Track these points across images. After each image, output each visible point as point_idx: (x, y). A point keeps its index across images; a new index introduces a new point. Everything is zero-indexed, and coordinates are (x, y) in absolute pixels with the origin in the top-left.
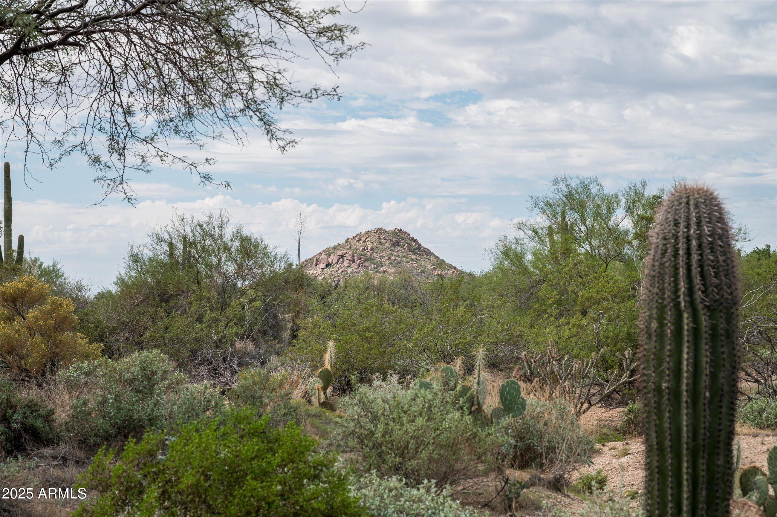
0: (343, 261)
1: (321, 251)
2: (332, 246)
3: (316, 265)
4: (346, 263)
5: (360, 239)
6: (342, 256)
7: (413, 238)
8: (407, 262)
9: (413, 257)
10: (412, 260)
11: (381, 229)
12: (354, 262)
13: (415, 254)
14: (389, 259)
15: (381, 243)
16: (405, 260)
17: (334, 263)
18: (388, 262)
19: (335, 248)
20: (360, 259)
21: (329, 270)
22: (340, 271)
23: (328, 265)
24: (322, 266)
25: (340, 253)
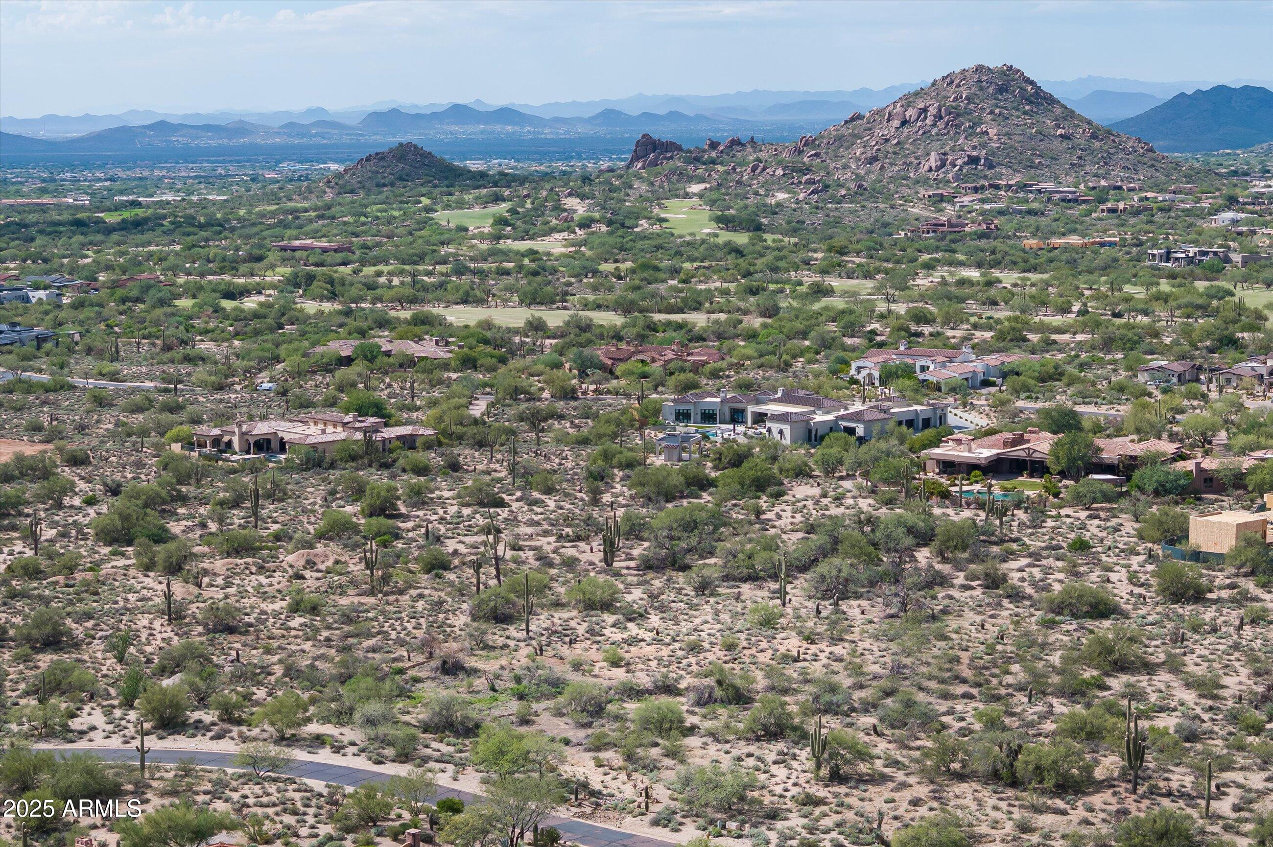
0: (926, 118)
1: (897, 99)
2: (911, 91)
3: (889, 121)
4: (929, 121)
5: (952, 82)
6: (925, 110)
7: (1029, 79)
8: (1018, 117)
9: (1027, 108)
10: (1025, 113)
11: (982, 67)
12: (941, 118)
13: (1031, 103)
14: (992, 112)
15: (981, 89)
16: (1014, 113)
17: (912, 119)
18: (989, 117)
19: (916, 94)
20: (950, 113)
21: (906, 131)
22: (920, 132)
23: (904, 123)
24: (896, 123)
25: (922, 104)
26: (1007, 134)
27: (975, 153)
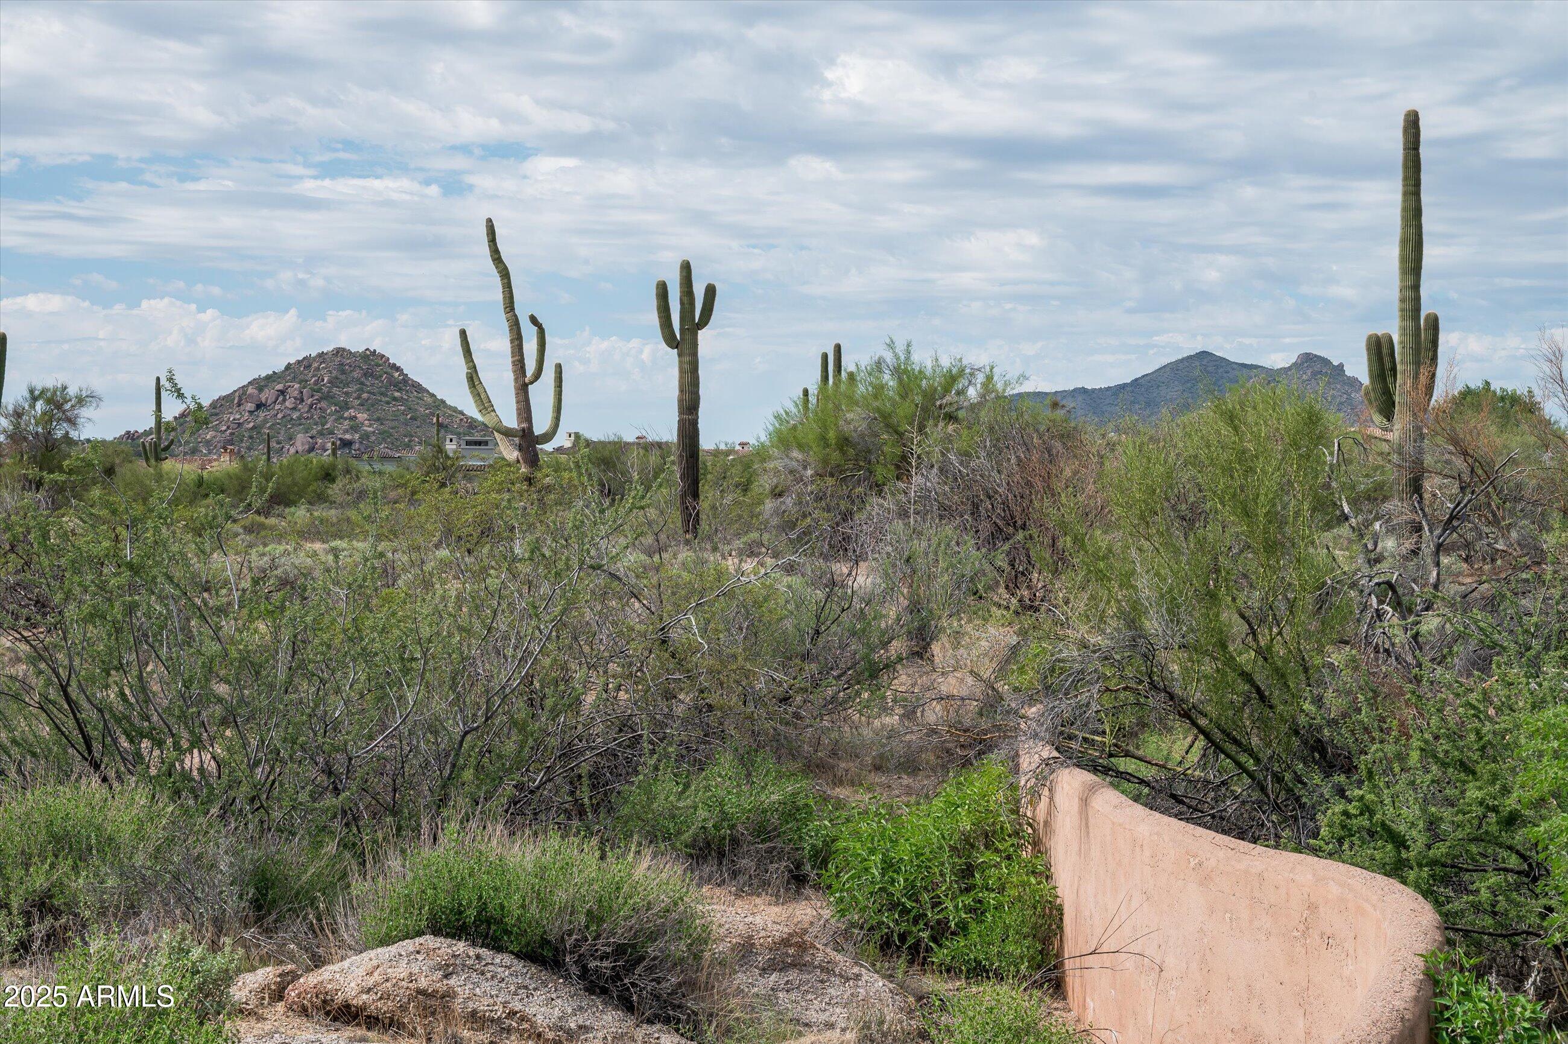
0: (284, 400)
1: (246, 383)
2: (263, 375)
3: (239, 405)
4: (289, 404)
5: (310, 366)
6: (282, 392)
7: (394, 365)
8: (388, 403)
9: (397, 394)
10: (395, 399)
11: (344, 350)
12: (302, 400)
13: (400, 390)
14: (358, 398)
15: (343, 372)
16: (384, 399)
17: (269, 402)
18: (357, 402)
19: (268, 378)
20: (312, 396)
21: (262, 414)
22: (280, 416)
23: (259, 406)
24: (250, 406)
25: (280, 387)
26: (378, 419)
27: (348, 437)
